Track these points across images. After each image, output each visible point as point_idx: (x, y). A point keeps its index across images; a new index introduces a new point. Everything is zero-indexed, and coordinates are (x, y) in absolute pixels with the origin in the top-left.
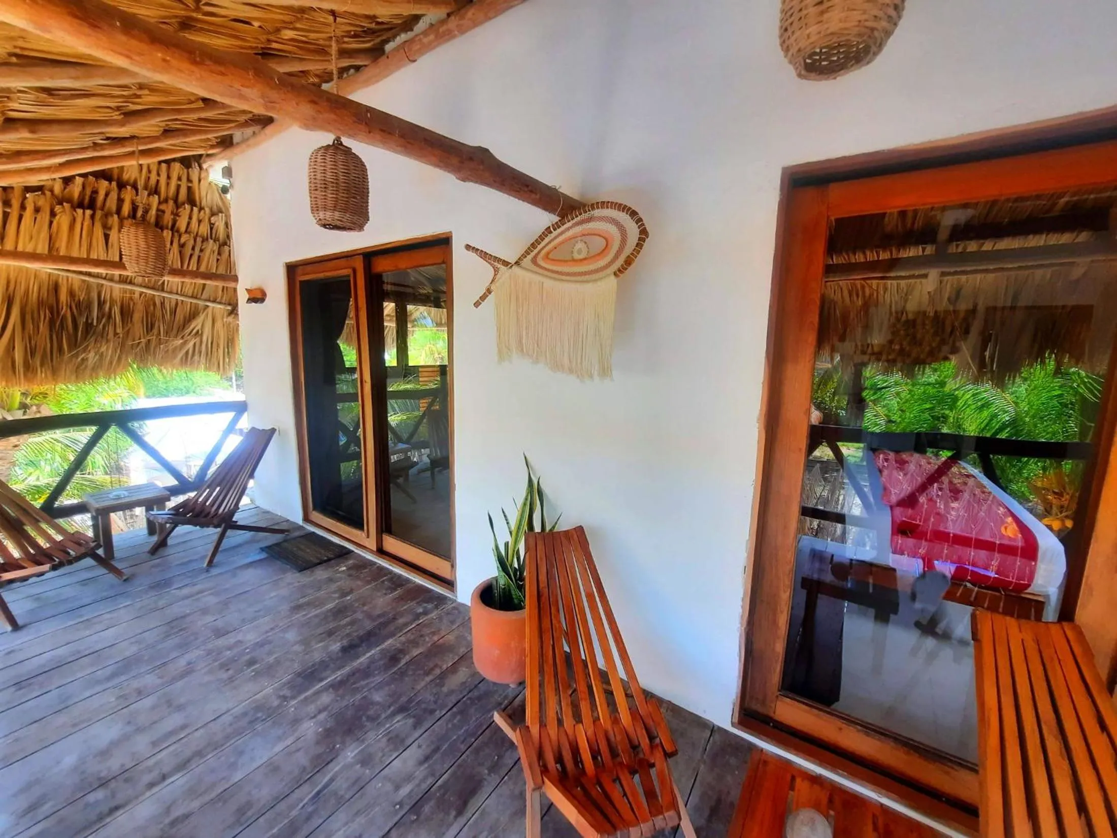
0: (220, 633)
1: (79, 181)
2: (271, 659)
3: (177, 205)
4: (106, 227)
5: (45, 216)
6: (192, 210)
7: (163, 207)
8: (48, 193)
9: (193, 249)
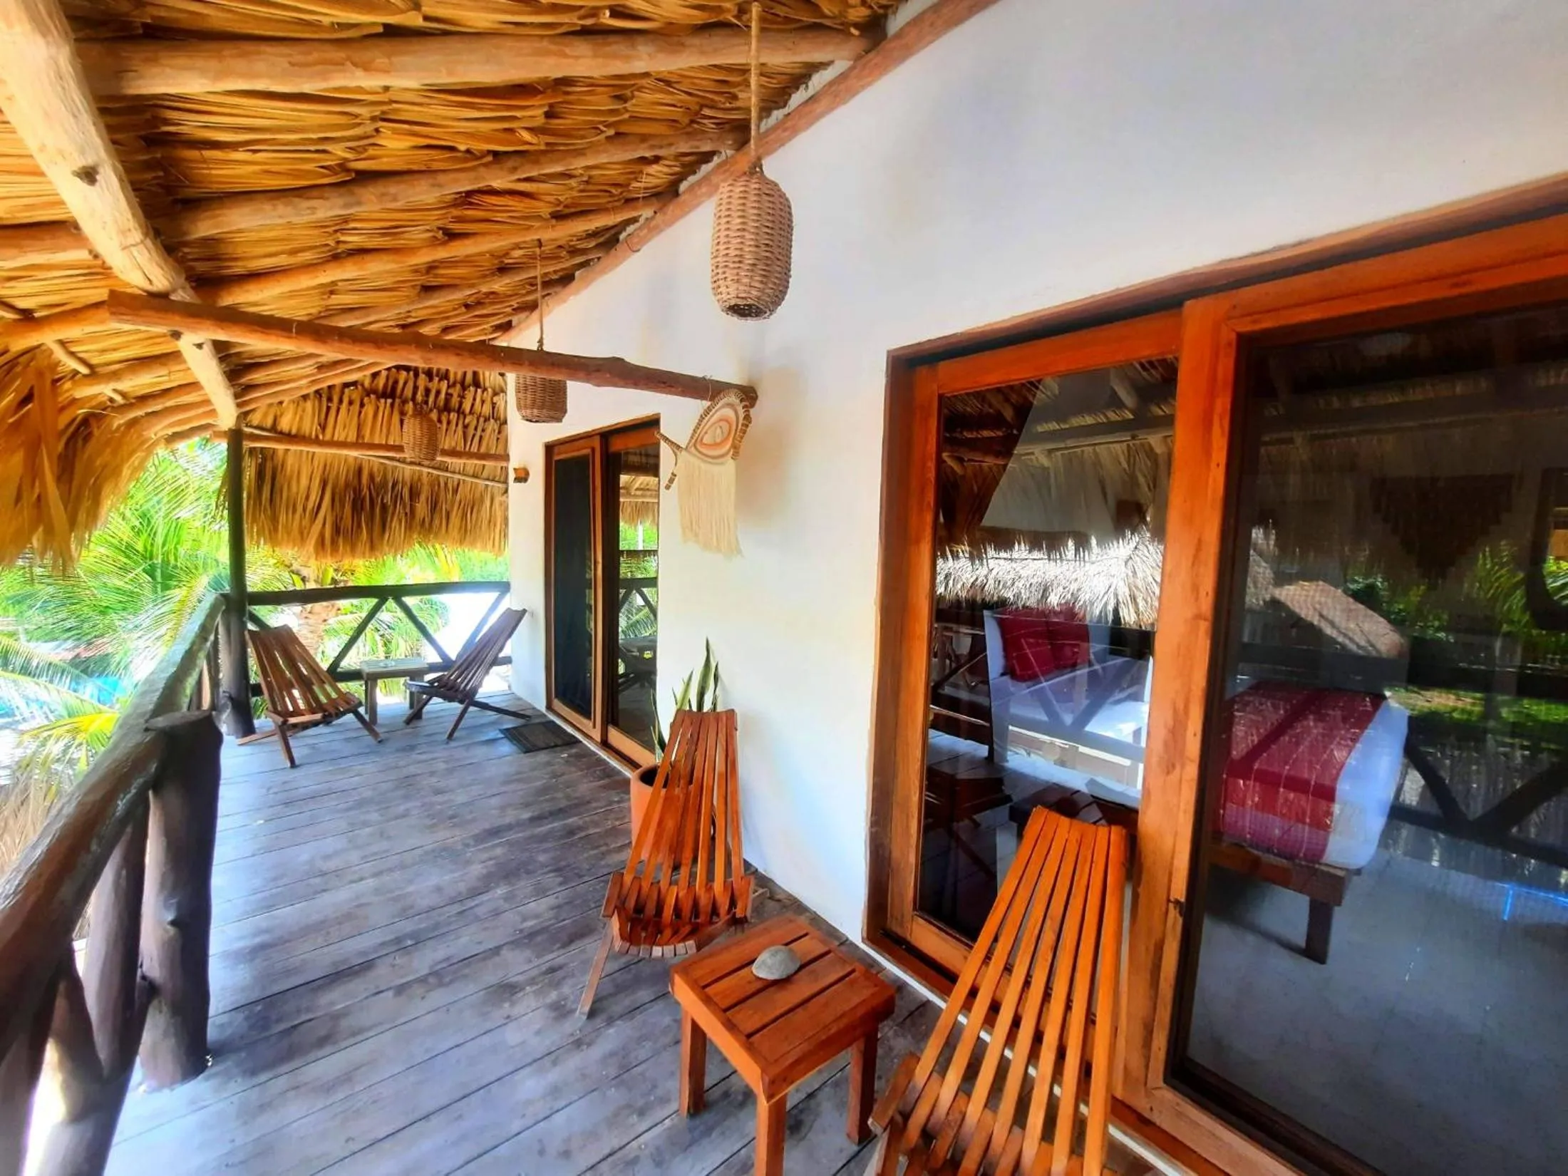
0: (438, 792)
1: (384, 373)
2: (469, 817)
3: (464, 388)
4: (402, 413)
5: (356, 406)
6: (476, 391)
7: (450, 391)
8: (360, 387)
9: (476, 429)
